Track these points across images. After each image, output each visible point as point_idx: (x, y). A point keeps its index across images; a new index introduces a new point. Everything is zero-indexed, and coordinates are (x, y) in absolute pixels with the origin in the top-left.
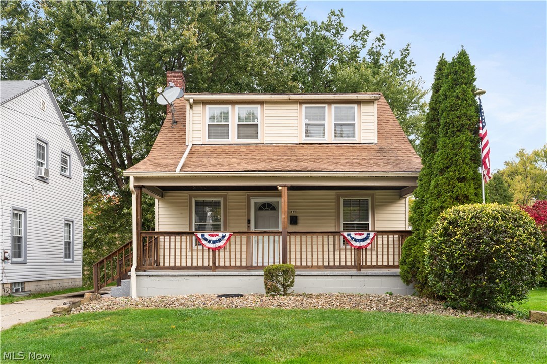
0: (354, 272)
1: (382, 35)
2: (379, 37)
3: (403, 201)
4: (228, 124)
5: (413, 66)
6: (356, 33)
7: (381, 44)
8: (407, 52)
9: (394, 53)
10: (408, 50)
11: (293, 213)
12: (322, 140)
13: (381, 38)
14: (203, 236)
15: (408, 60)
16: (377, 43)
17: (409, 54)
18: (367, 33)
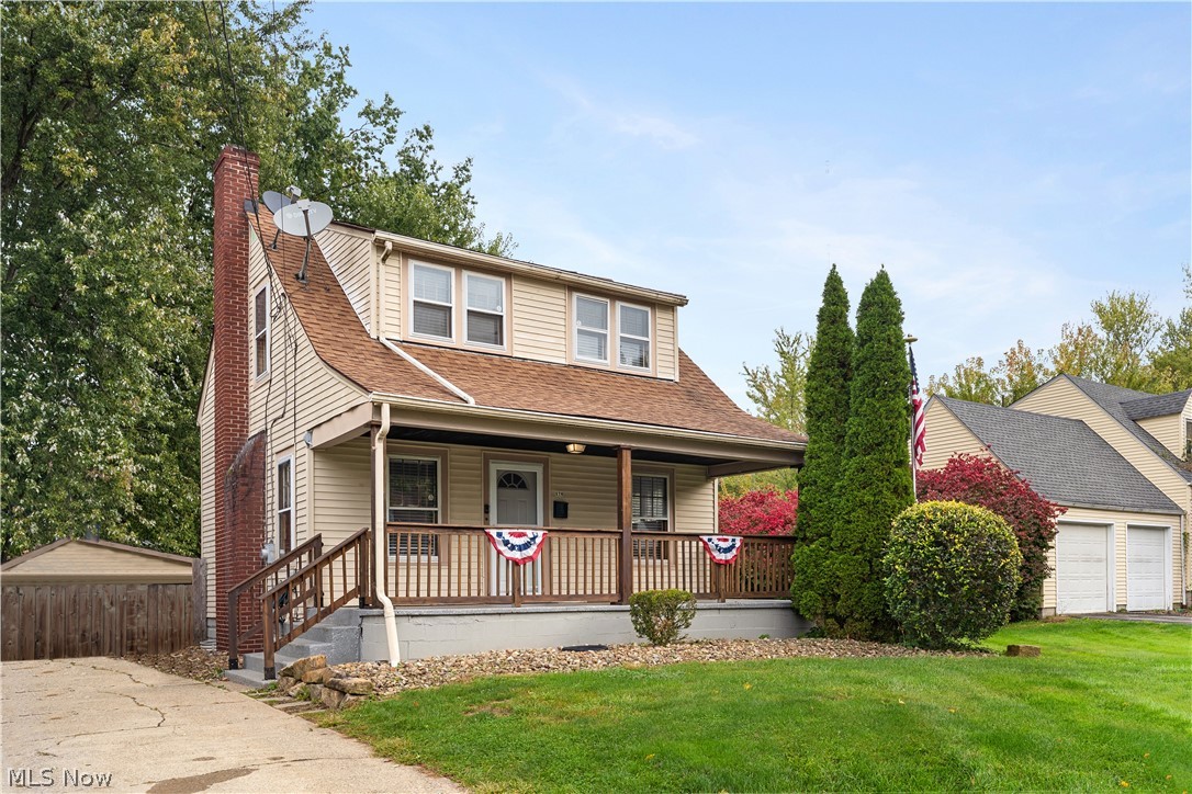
0: (715, 603)
1: (427, 128)
2: (421, 129)
3: (710, 486)
4: (451, 308)
5: (473, 203)
6: (372, 108)
7: (424, 145)
8: (466, 173)
9: (440, 169)
10: (468, 171)
11: (559, 497)
12: (601, 364)
13: (425, 134)
14: (499, 535)
15: (463, 190)
16: (415, 140)
17: (469, 178)
18: (395, 114)
